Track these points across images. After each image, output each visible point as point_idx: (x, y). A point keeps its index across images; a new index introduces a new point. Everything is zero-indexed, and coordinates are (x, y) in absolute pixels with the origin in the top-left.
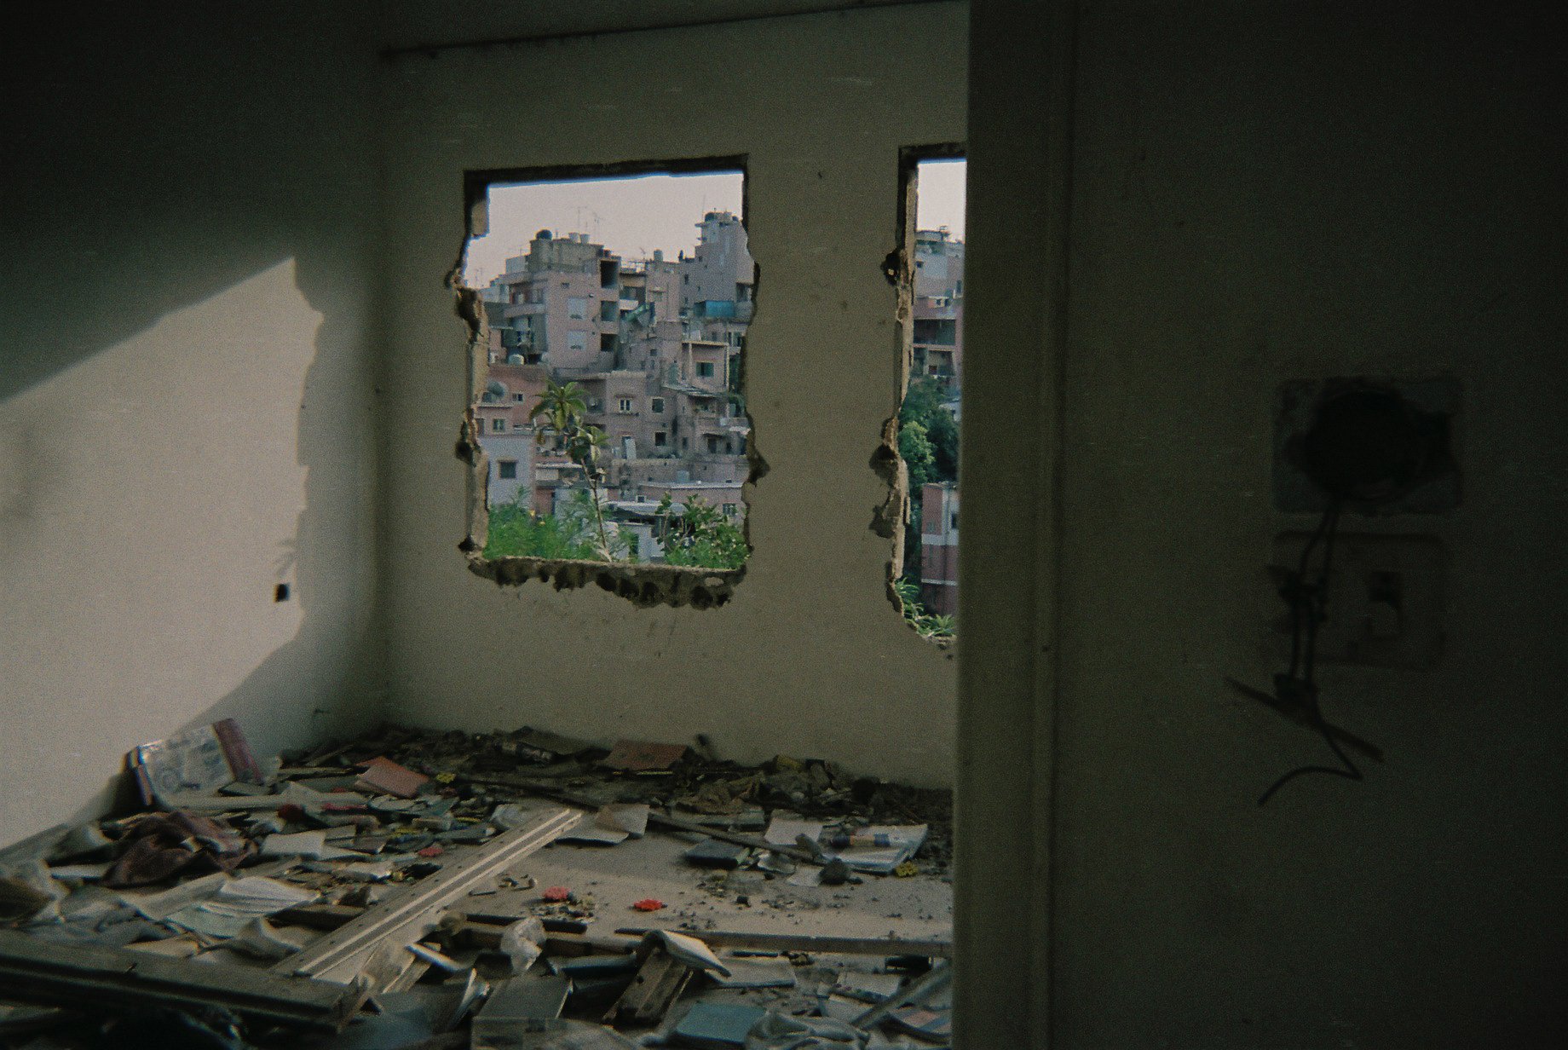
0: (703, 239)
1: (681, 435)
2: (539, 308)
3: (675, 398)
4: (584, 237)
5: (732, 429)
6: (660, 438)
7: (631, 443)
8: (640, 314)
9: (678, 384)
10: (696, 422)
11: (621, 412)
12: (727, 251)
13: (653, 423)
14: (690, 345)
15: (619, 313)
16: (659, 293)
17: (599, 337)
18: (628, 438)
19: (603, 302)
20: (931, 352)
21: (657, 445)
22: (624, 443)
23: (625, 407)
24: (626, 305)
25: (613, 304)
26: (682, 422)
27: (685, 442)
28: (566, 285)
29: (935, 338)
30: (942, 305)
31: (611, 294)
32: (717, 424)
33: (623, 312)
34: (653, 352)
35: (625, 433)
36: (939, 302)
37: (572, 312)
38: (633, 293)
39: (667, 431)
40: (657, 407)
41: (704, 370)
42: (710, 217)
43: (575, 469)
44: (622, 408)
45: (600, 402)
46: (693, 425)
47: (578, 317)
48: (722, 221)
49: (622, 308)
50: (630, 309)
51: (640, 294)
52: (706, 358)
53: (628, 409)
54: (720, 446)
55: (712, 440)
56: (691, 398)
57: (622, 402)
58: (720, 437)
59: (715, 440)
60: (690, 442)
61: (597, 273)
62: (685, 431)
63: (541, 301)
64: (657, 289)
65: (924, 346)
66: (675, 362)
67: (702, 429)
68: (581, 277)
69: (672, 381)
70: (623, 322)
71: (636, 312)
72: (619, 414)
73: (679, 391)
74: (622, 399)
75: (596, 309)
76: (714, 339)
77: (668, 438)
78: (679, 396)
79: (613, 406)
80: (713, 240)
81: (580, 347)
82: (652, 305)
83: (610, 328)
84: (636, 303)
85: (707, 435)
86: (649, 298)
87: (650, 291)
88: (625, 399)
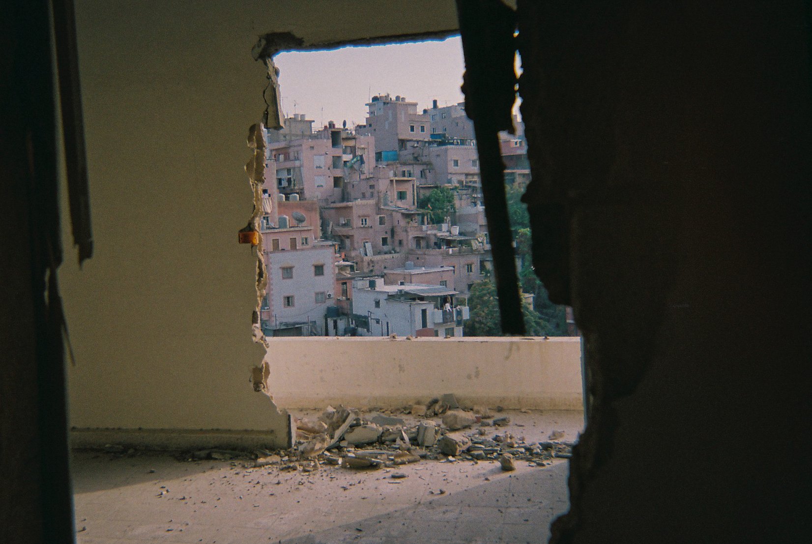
0: (371, 113)
1: (397, 238)
2: (297, 163)
3: (391, 215)
4: (303, 116)
5: (429, 232)
6: (385, 241)
7: (368, 245)
8: (354, 163)
9: (388, 205)
10: (409, 230)
11: (362, 226)
12: (391, 120)
13: (381, 232)
14: (394, 181)
15: (343, 162)
16: (364, 149)
17: (333, 178)
18: (367, 242)
19: (333, 157)
20: (519, 174)
21: (383, 245)
22: (365, 246)
23: (364, 222)
24: (347, 157)
25: (339, 157)
26: (398, 230)
27: (400, 242)
28: (312, 148)
29: (517, 165)
30: (518, 145)
31: (338, 152)
32: (421, 230)
33: (345, 162)
34: (372, 187)
35: (365, 239)
36: (516, 143)
37: (317, 164)
38: (349, 150)
39: (388, 236)
40: (382, 221)
41: (402, 196)
42: (375, 99)
43: (347, 266)
44: (362, 224)
45: (349, 221)
46: (406, 231)
47: (320, 167)
48: (385, 101)
49: (345, 160)
50: (347, 160)
51: (353, 150)
52: (402, 188)
53: (366, 224)
54: (423, 243)
55: (418, 239)
56: (403, 214)
57: (362, 220)
58: (422, 238)
59: (420, 240)
60: (405, 243)
61: (328, 139)
62: (400, 235)
63: (297, 159)
64: (363, 146)
65: (513, 171)
66: (387, 192)
67: (413, 234)
68: (319, 142)
69: (385, 205)
70: (345, 168)
71: (353, 162)
72: (361, 227)
73: (393, 210)
74: (362, 218)
75: (330, 161)
76: (404, 175)
77: (389, 240)
78: (394, 213)
79: (357, 223)
80: (379, 113)
81: (322, 186)
82: (361, 156)
83: (338, 173)
84: (351, 156)
85: (416, 237)
86: (359, 153)
87: (358, 148)
88: (364, 218)
